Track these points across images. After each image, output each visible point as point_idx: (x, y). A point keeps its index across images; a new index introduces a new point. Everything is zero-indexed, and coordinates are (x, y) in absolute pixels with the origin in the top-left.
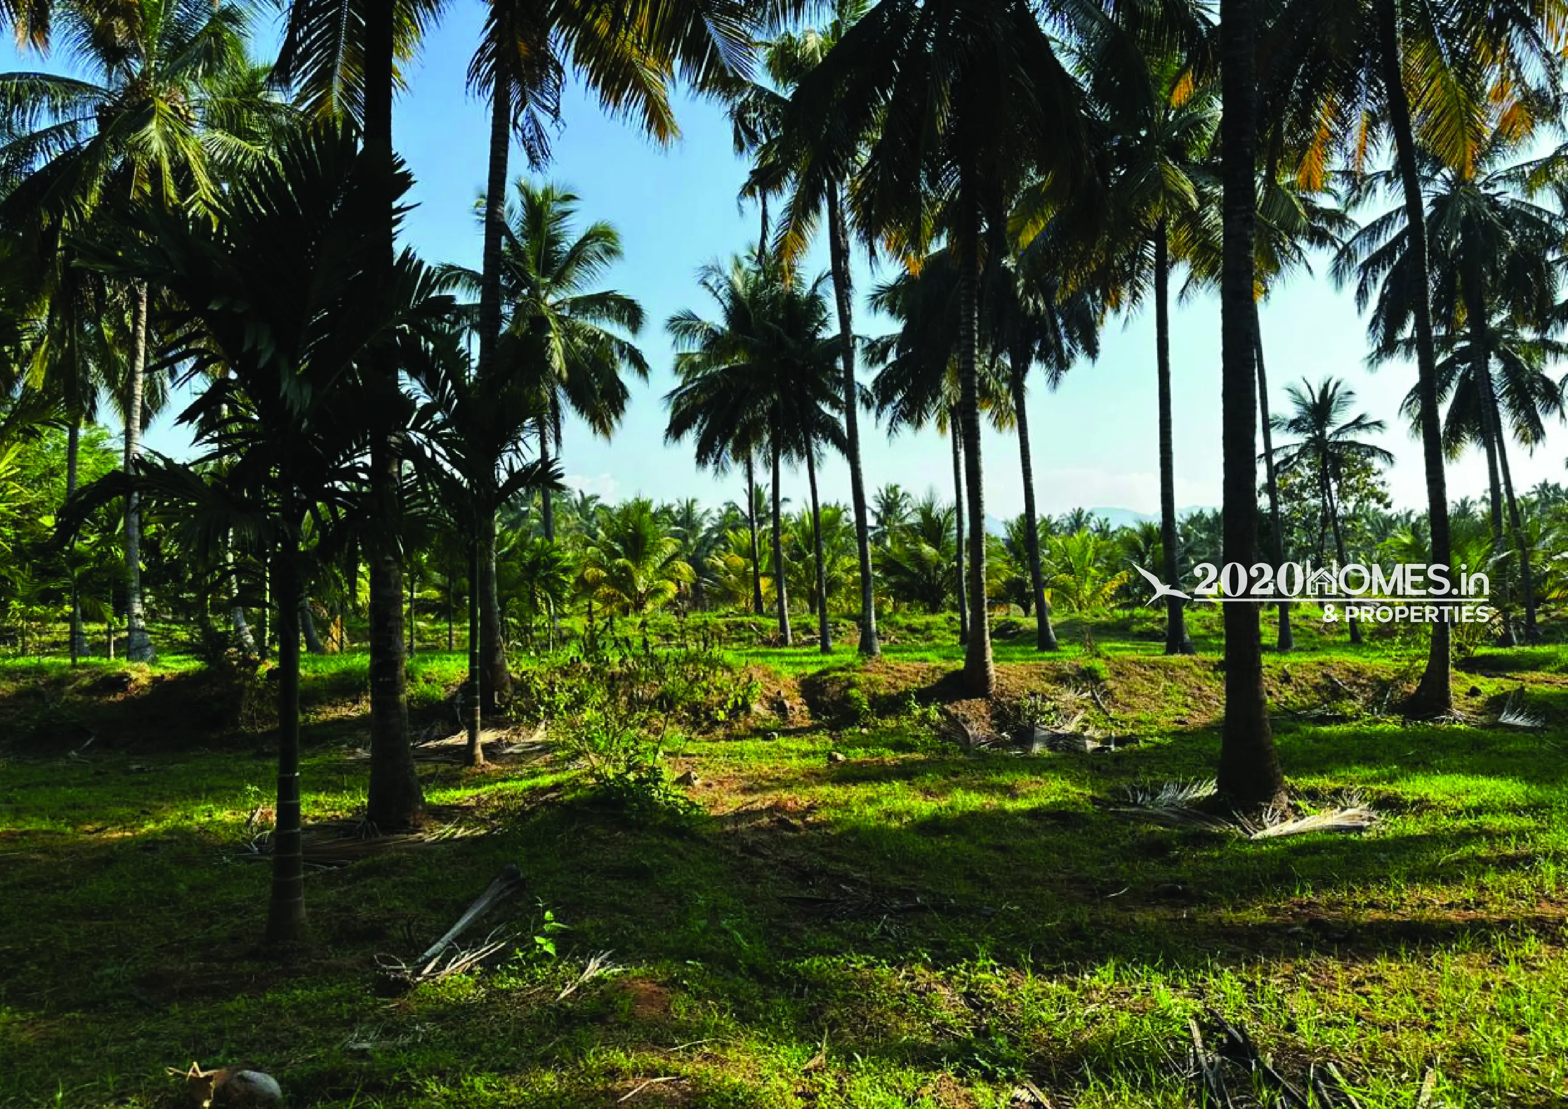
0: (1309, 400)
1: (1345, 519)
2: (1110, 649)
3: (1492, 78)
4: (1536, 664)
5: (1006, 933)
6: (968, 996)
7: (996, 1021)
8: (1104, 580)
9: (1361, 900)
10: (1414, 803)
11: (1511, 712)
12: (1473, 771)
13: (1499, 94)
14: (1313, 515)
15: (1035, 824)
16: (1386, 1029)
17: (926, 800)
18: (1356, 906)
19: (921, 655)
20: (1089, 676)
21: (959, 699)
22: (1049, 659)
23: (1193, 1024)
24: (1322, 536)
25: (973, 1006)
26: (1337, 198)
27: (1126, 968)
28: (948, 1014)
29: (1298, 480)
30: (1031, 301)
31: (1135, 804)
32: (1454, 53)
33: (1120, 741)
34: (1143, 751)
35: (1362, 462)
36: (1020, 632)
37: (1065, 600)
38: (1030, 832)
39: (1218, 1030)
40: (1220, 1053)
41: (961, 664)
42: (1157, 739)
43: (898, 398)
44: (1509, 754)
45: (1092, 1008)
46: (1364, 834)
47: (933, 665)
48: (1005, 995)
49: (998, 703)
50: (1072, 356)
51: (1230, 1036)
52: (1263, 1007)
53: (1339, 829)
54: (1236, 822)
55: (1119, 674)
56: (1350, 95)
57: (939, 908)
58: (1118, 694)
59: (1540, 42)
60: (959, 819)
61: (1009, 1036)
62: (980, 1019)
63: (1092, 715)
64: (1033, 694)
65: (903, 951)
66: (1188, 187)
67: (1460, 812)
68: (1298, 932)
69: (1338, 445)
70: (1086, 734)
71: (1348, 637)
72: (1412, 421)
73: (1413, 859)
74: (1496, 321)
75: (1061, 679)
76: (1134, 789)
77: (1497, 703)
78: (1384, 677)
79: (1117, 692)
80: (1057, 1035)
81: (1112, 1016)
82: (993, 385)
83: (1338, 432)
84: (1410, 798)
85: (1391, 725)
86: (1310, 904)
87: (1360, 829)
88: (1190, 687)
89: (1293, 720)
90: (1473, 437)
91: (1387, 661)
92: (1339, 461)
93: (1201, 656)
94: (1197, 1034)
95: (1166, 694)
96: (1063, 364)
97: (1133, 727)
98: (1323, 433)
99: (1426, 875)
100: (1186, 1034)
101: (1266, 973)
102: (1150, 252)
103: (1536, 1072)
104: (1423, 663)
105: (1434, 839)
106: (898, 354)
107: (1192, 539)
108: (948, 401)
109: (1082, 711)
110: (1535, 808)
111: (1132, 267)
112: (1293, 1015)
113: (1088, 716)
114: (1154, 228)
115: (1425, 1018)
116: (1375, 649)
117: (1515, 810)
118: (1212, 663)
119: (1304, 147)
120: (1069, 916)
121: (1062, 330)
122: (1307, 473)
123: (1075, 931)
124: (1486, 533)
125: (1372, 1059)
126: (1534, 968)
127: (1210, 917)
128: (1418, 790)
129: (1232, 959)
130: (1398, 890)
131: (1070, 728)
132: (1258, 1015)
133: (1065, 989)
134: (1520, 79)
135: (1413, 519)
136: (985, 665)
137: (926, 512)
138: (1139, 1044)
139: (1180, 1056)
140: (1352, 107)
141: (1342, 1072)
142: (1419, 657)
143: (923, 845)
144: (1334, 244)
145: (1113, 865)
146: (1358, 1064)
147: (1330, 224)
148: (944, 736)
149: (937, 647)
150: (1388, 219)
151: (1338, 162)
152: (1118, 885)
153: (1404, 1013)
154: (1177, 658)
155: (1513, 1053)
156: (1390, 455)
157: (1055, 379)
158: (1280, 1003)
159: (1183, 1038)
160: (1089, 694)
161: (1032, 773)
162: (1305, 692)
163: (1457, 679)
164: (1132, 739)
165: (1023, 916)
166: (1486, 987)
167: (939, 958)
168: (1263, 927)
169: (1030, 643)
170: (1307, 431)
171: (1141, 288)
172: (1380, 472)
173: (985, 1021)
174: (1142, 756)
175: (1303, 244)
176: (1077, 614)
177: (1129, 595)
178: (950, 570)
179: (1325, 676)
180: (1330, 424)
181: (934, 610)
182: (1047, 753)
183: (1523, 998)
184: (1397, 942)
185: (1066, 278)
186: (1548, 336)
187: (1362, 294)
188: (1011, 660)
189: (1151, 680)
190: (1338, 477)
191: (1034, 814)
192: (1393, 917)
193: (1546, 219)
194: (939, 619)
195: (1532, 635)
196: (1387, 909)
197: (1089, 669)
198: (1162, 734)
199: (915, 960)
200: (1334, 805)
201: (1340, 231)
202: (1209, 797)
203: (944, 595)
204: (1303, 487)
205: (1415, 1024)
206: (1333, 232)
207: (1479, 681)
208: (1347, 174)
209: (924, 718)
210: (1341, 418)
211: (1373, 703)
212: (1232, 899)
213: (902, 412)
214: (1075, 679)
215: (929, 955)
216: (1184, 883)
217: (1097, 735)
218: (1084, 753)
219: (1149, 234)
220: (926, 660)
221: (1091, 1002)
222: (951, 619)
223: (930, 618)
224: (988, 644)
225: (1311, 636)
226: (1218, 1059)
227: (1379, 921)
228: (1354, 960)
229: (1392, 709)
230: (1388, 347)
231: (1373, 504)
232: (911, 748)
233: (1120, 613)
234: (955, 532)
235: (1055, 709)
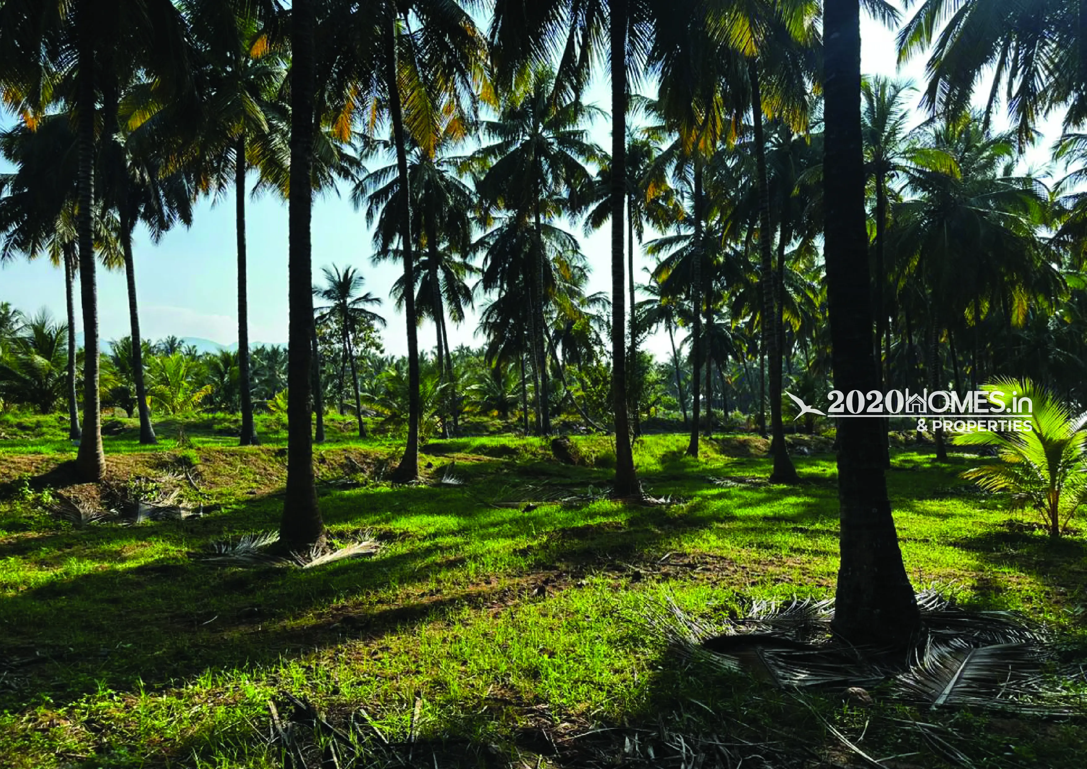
0: (337, 278)
1: (358, 358)
2: (199, 442)
3: (445, 99)
4: (460, 448)
5: (120, 667)
6: (88, 723)
7: (114, 738)
8: (193, 391)
9: (374, 599)
10: (401, 534)
11: (448, 477)
12: (431, 512)
13: (448, 111)
14: (338, 354)
15: (142, 578)
16: (392, 679)
17: (41, 570)
18: (371, 604)
19: (35, 448)
20: (184, 462)
21: (71, 484)
22: (152, 450)
23: (271, 703)
24: (343, 368)
25: (94, 730)
26: (356, 150)
27: (220, 674)
28: (71, 742)
29: (329, 331)
30: (138, 172)
31: (220, 554)
32: (425, 78)
33: (207, 510)
34: (224, 516)
35: (368, 323)
36: (124, 429)
37: (161, 405)
38: (139, 585)
39: (288, 704)
40: (291, 720)
41: (74, 455)
42: (234, 506)
43: (12, 228)
44: (448, 501)
45: (195, 709)
46: (373, 557)
47: (47, 456)
48: (122, 715)
49: (108, 486)
50: (171, 221)
51: (297, 706)
52: (318, 681)
53: (358, 556)
54: (293, 559)
55: (207, 460)
56: (367, 86)
57: (59, 657)
58: (207, 475)
59: (469, 86)
60: (74, 582)
61: (128, 746)
62: (101, 739)
63: (185, 491)
64: (138, 478)
65: (24, 699)
66: (262, 117)
67: (425, 537)
68: (337, 627)
69: (354, 310)
70: (181, 506)
71: (357, 433)
72: (396, 301)
73: (402, 569)
74: (441, 247)
75: (161, 465)
76: (219, 544)
77: (441, 471)
78: (381, 458)
79: (205, 473)
80: (168, 736)
81: (211, 712)
82: (104, 233)
83: (354, 302)
84: (398, 531)
85: (385, 488)
86: (344, 607)
87: (371, 554)
88: (259, 468)
89: (326, 487)
90: (429, 315)
91: (382, 448)
92: (354, 321)
93: (265, 446)
94: (274, 711)
95: (242, 474)
96: (164, 225)
97: (217, 498)
98: (345, 302)
99: (410, 578)
100: (266, 713)
101: (318, 658)
102: (233, 156)
103: (472, 686)
104: (403, 449)
105: (413, 555)
106: (12, 191)
107: (257, 365)
108: (62, 239)
109: (178, 489)
110: (462, 531)
111: (219, 165)
112: (336, 683)
113: (182, 493)
114: (236, 140)
115: (413, 667)
116: (376, 440)
117: (453, 533)
118: (274, 451)
119: (338, 110)
120: (175, 643)
121: (163, 200)
122: (334, 326)
123: (179, 655)
124: (434, 373)
125: (385, 700)
126: (467, 625)
127: (277, 627)
128: (402, 526)
129: (295, 654)
130: (395, 589)
131: (169, 502)
132: (315, 687)
133: (174, 700)
134: (459, 105)
135: (395, 361)
136: (97, 456)
137: (38, 329)
138: (233, 728)
139: (265, 729)
140: (368, 93)
141: (368, 713)
142: (401, 445)
143: (39, 607)
144: (353, 179)
145: (206, 600)
146: (378, 705)
147: (351, 165)
148: (56, 515)
149: (47, 441)
150: (385, 171)
151: (359, 128)
152: (209, 615)
153: (401, 667)
154: (249, 448)
155: (460, 678)
156: (384, 320)
157: (157, 238)
158: (328, 677)
159: (264, 716)
160: (184, 476)
161: (138, 539)
162: (334, 469)
163: (421, 458)
164: (217, 507)
165: (135, 651)
166: (444, 640)
167: (61, 698)
168: (314, 627)
169: (133, 438)
170: (335, 299)
171: (225, 180)
172: (377, 331)
173: (105, 740)
174: (224, 518)
175: (334, 175)
176: (171, 416)
177: (212, 403)
178: (61, 379)
179: (347, 458)
180: (350, 296)
181: (45, 411)
182: (150, 522)
183: (464, 643)
184: (395, 623)
185: (167, 160)
186: (467, 260)
187: (370, 215)
188: (118, 452)
189: (230, 464)
190: (354, 331)
191: (140, 570)
192: (393, 607)
193: (467, 192)
194: (50, 418)
195: (457, 433)
196: (388, 603)
197: (184, 457)
198: (238, 502)
199: (38, 704)
200: (355, 540)
201: (357, 172)
202: (274, 543)
203: (55, 398)
204: (331, 335)
205: (408, 672)
206: (353, 172)
207: (431, 459)
208: (363, 136)
209: (38, 502)
210: (356, 293)
211: (375, 474)
212: (292, 611)
213: (15, 241)
214: (172, 464)
215: (52, 697)
216: (259, 606)
217: (190, 506)
218: (179, 520)
219: (232, 143)
220: (40, 453)
221: (194, 705)
222: (62, 419)
223: (41, 418)
224: (100, 440)
225: (336, 433)
226: (289, 724)
227: (386, 611)
228: (371, 639)
229: (385, 479)
230: (383, 253)
231: (373, 350)
232: (25, 528)
233: (205, 416)
234: (67, 347)
235: (157, 488)
